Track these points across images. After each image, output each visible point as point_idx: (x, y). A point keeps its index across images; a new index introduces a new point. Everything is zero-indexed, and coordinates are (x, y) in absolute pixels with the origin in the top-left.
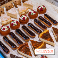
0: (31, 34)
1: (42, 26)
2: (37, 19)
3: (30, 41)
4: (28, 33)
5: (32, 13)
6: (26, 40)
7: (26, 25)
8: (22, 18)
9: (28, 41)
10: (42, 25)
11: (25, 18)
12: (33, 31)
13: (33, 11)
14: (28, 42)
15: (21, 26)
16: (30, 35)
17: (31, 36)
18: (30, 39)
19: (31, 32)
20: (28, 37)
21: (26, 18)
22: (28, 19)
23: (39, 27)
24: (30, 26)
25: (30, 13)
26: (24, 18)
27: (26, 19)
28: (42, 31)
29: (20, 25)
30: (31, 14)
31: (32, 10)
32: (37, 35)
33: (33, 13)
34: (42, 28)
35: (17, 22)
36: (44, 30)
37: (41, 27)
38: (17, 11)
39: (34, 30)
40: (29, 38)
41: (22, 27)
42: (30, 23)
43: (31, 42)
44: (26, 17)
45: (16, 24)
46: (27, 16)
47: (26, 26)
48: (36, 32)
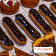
0: (18, 37)
1: (43, 25)
2: (37, 8)
3: (14, 50)
4: (12, 32)
6: (7, 47)
7: (13, 17)
9: (11, 49)
10: (43, 23)
12: (22, 32)
14: (9, 52)
16: (16, 38)
17: (18, 40)
18: (16, 46)
19: (19, 32)
20: (11, 42)
22: (18, 5)
23: (36, 25)
24: (20, 20)
26: (10, 3)
27: (13, 4)
28: (42, 35)
32: (29, 41)
34: (42, 28)
36: (45, 34)
37: (41, 26)
39: (25, 29)
40: (13, 44)
42: (20, 15)
43: (16, 52)
47: (11, 18)
48: (30, 34)
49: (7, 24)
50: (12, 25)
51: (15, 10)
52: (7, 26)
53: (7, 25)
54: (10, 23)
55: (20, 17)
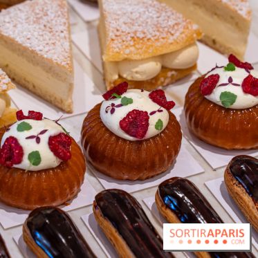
5: (230, 89)
8: (121, 113)
11: (153, 120)
13: (240, 75)
15: (92, 186)
21: (158, 119)
25: (213, 81)
26: (136, 121)
29: (79, 181)
30: (216, 96)
31: (234, 62)
33: (238, 91)
35: (59, 143)
38: (82, 39)
41: (99, 198)
44: (163, 116)
45: (48, 158)
46: (169, 106)
49: (118, 224)
50: (139, 230)
51: (157, 159)
52: (117, 235)
53: (114, 230)
54: (133, 221)
55: (181, 195)
